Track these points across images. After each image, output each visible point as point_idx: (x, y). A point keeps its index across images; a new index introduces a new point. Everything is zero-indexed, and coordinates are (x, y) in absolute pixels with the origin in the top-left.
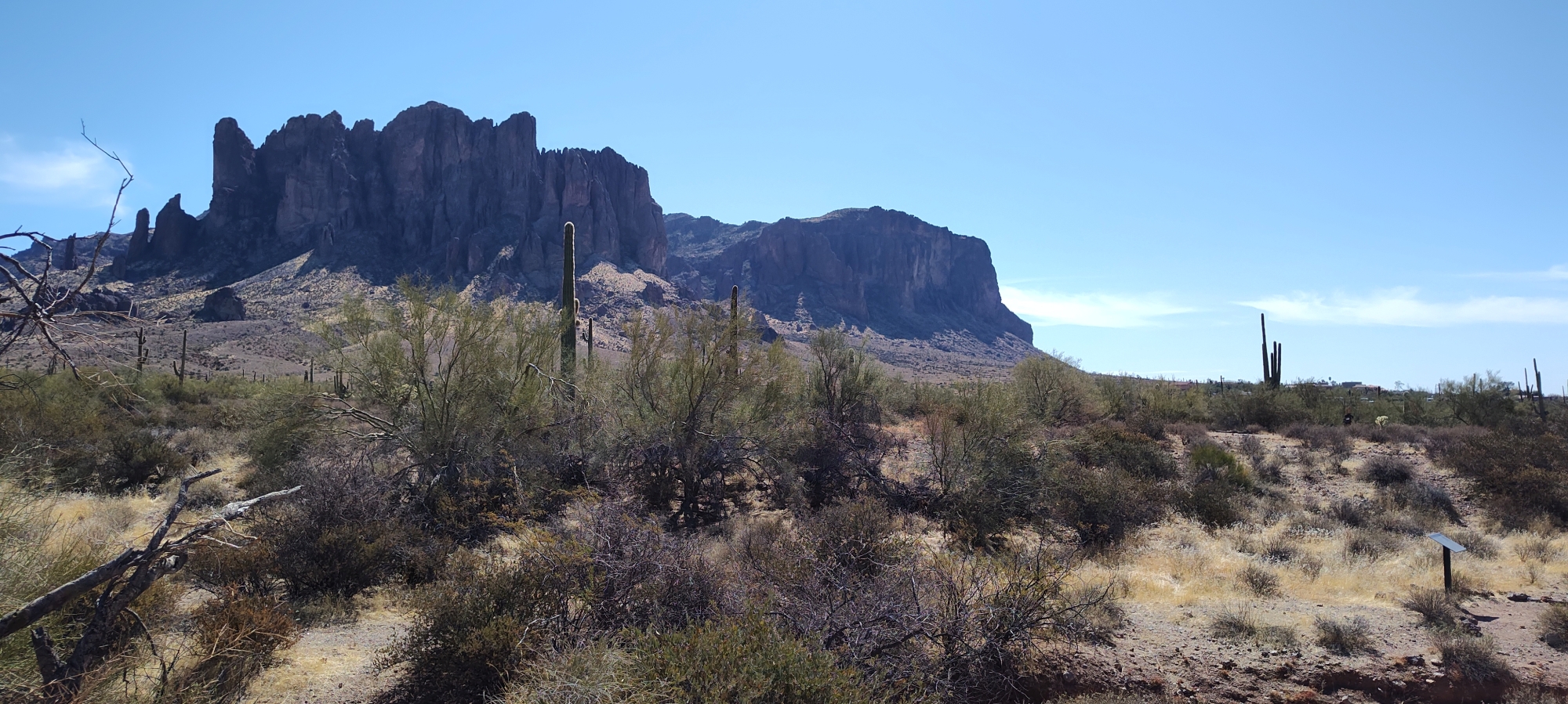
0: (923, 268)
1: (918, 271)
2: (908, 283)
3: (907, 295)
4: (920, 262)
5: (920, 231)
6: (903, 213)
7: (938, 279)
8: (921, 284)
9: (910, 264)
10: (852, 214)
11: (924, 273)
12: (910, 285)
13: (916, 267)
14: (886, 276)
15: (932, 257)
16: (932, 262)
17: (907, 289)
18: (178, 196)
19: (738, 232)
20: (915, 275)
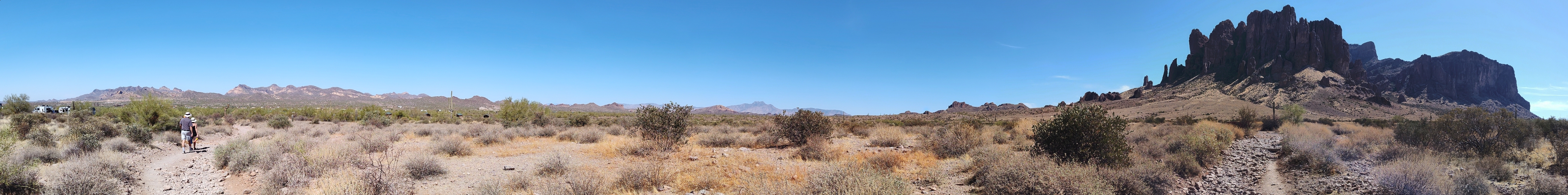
0: (1484, 77)
1: (1482, 78)
2: (1476, 83)
3: (1476, 88)
4: (1483, 74)
5: (1483, 61)
6: (1476, 53)
7: (1492, 82)
8: (1483, 84)
9: (1478, 74)
10: (1454, 54)
11: (1482, 80)
12: (1477, 84)
13: (1481, 76)
14: (1467, 80)
15: (1489, 73)
16: (1489, 75)
17: (1476, 86)
18: (1176, 60)
19: (1410, 64)
20: (1480, 80)
